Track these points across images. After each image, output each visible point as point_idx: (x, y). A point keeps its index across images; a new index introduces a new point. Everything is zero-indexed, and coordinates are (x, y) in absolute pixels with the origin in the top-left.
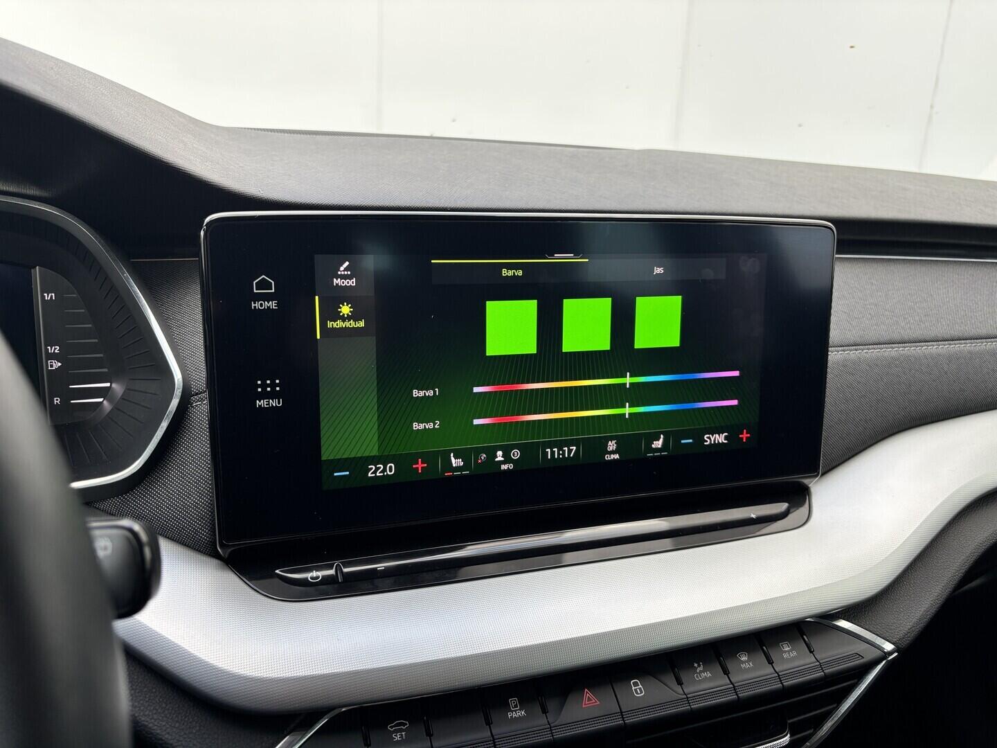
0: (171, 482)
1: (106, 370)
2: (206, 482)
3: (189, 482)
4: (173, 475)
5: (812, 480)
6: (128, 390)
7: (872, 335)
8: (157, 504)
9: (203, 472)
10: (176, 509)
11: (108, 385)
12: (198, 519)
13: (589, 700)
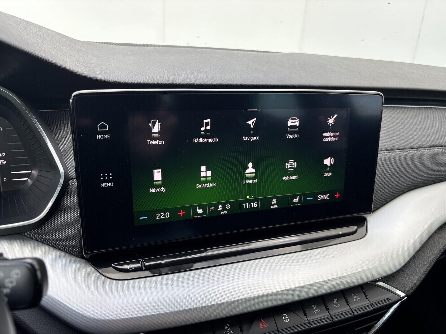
0: (60, 222)
1: (29, 164)
2: (77, 222)
3: (69, 223)
4: (61, 219)
5: (368, 215)
6: (38, 175)
7: (397, 145)
8: (53, 234)
9: (76, 217)
11: (30, 171)
12: (74, 241)
13: (263, 324)
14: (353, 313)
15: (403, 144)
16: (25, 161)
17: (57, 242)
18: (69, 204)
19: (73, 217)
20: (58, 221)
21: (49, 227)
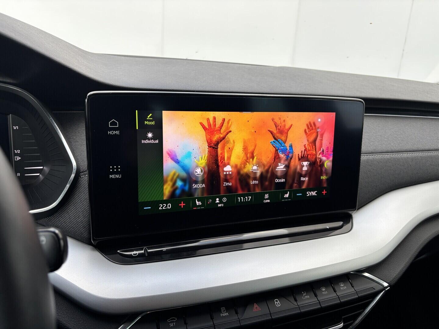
0: (71, 211)
1: (41, 161)
2: (87, 211)
3: (79, 211)
4: (72, 208)
5: (353, 212)
6: (51, 170)
7: (379, 149)
8: (64, 221)
9: (85, 207)
10: (73, 223)
11: (42, 167)
12: (83, 228)
13: (256, 308)
14: (340, 299)
15: (384, 148)
17: (68, 229)
19: (83, 207)
20: (69, 210)
21: (60, 215)
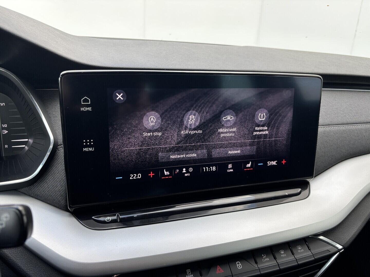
1: (26, 134)
3: (57, 181)
5: (310, 179)
6: (34, 142)
7: (335, 121)
8: (44, 190)
10: (51, 192)
11: (27, 140)
12: (60, 196)
13: (219, 270)
14: (297, 262)
15: (340, 120)
16: (23, 131)
17: (47, 197)
18: (57, 165)
19: (60, 177)
20: (47, 180)
21: (40, 184)
